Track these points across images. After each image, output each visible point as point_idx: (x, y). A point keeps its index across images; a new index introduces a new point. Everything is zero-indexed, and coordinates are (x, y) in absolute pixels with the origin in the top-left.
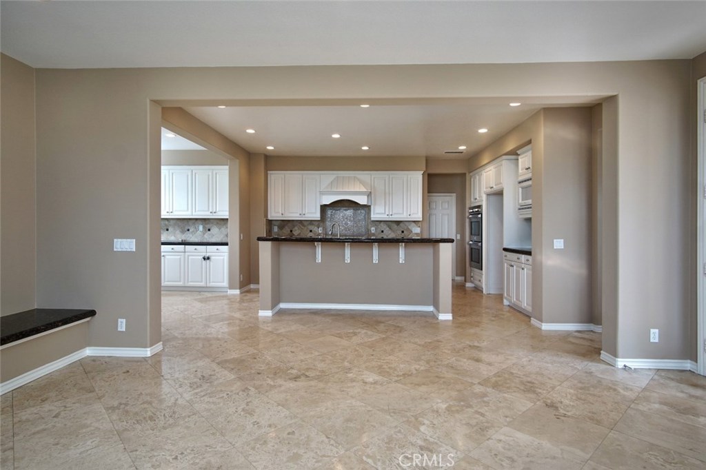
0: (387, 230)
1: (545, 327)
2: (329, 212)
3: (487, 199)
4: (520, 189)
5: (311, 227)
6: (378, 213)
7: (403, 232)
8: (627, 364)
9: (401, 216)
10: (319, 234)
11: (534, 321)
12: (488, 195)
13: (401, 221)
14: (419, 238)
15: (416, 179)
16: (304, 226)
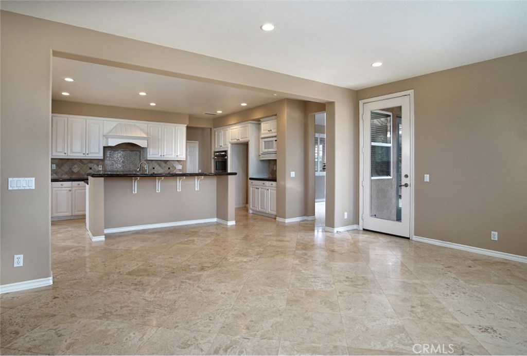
0: (157, 167)
1: (288, 221)
2: (108, 153)
3: (232, 147)
4: (263, 142)
5: (90, 165)
6: (152, 154)
7: (169, 168)
8: (338, 230)
9: (170, 156)
10: (99, 171)
11: (278, 219)
12: (232, 144)
13: (168, 161)
14: (181, 173)
15: (182, 130)
16: (84, 164)
